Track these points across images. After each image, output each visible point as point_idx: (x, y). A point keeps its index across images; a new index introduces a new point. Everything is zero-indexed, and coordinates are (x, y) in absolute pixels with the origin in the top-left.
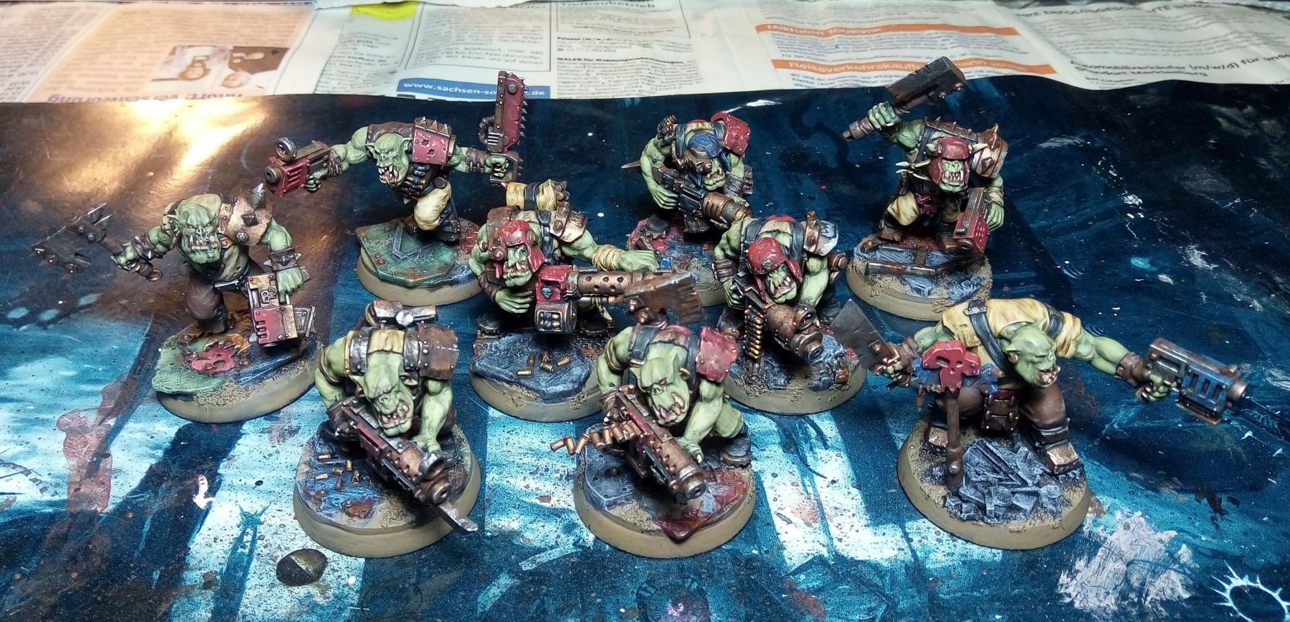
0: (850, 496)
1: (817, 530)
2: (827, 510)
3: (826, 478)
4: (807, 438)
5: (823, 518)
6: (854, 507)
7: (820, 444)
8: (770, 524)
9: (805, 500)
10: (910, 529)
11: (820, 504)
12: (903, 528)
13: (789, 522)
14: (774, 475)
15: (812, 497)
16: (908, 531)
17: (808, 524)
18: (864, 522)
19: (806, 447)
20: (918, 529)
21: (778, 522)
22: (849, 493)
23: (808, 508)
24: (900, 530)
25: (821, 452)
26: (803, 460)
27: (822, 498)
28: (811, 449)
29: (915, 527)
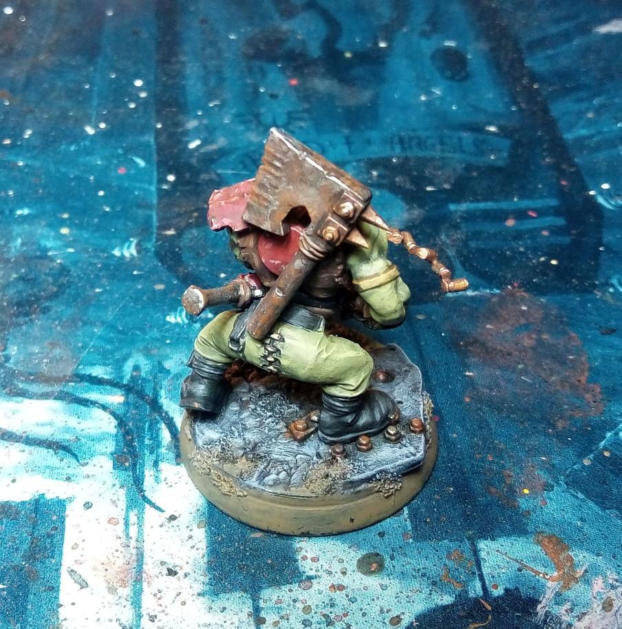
0: (191, 543)
1: (123, 601)
2: (149, 567)
3: (162, 511)
4: (157, 444)
5: (138, 580)
6: (191, 561)
7: (172, 455)
8: (54, 589)
9: (121, 549)
10: (265, 601)
11: (140, 557)
12: (255, 599)
13: (83, 585)
14: (88, 506)
15: (133, 543)
16: (262, 604)
17: (112, 590)
18: (198, 588)
19: (149, 459)
20: (279, 601)
21: (66, 582)
22: (190, 537)
23: (120, 562)
24: (249, 602)
25: (169, 469)
26: (138, 482)
27: (147, 547)
28: (156, 464)
29: (275, 598)
